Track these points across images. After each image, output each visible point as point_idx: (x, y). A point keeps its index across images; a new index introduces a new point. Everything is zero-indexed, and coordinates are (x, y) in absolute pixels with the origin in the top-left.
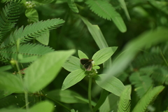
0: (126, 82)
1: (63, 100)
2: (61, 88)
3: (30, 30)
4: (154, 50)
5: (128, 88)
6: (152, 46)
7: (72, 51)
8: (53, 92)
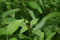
0: (42, 31)
1: (20, 37)
2: (19, 33)
3: (8, 13)
4: (52, 20)
5: (43, 33)
6: (52, 18)
7: (23, 20)
8: (16, 35)
